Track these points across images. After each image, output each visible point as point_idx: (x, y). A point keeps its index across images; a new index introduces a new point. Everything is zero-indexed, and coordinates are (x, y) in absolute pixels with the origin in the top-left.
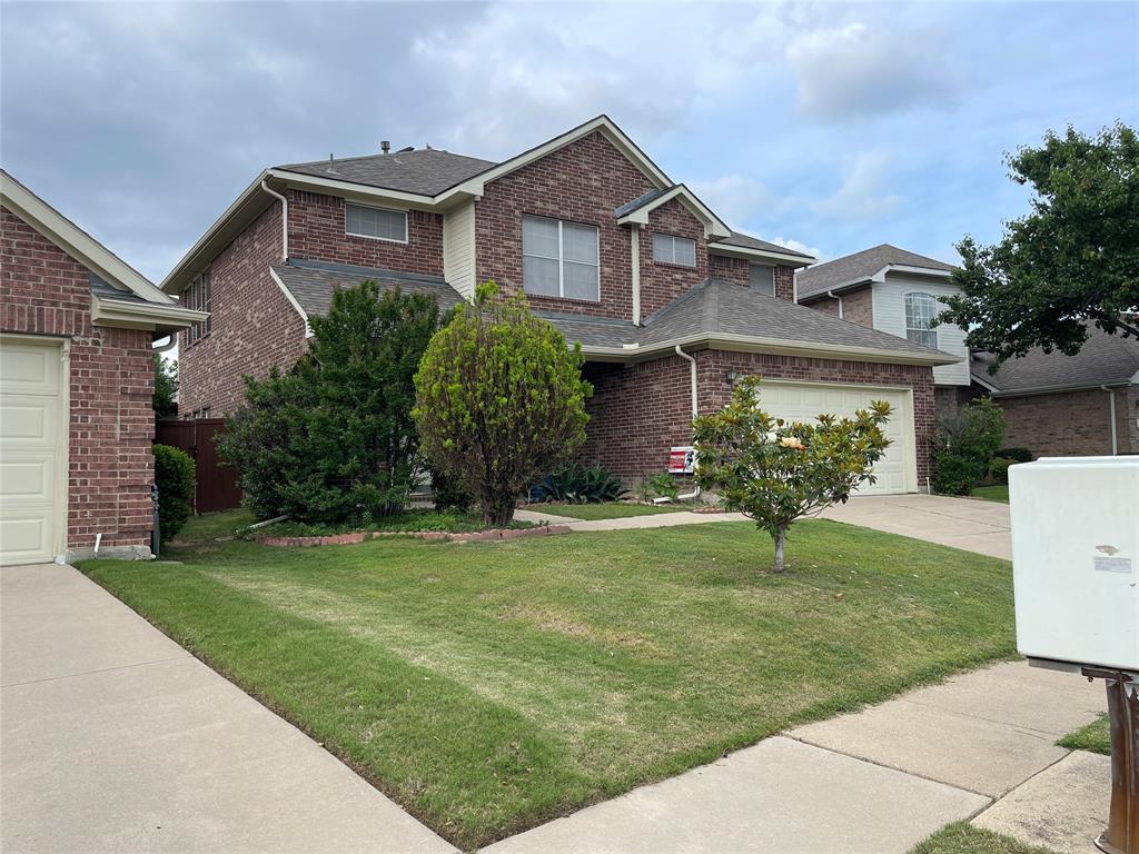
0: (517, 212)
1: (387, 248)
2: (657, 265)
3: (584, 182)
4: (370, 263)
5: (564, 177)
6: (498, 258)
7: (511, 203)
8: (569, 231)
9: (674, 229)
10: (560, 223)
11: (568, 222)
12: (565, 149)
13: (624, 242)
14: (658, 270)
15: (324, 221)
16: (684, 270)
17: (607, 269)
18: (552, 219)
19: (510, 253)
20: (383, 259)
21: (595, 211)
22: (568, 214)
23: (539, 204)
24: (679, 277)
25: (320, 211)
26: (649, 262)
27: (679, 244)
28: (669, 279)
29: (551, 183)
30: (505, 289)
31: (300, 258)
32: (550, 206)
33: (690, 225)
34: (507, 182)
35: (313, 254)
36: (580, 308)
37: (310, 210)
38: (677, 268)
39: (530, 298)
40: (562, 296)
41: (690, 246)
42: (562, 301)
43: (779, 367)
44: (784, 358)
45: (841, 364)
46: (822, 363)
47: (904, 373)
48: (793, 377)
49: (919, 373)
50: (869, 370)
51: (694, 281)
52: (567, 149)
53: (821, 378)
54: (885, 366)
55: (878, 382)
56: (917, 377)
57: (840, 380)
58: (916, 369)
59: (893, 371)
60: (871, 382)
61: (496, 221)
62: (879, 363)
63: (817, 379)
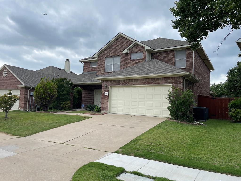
1: (94, 68)
4: (93, 71)
7: (103, 56)
8: (115, 58)
10: (113, 57)
11: (115, 56)
18: (111, 57)
19: (103, 65)
21: (120, 52)
26: (129, 60)
27: (138, 54)
35: (86, 71)
37: (86, 65)
40: (113, 71)
43: (120, 83)
44: (121, 80)
45: (140, 80)
46: (133, 80)
47: (167, 80)
48: (124, 85)
49: (175, 79)
50: (151, 80)
51: (141, 62)
52: (114, 42)
53: (133, 84)
54: (158, 79)
55: (155, 84)
56: (174, 80)
57: (140, 84)
58: (173, 78)
59: (162, 80)
60: (152, 84)
61: (101, 60)
62: (155, 78)
63: (131, 85)
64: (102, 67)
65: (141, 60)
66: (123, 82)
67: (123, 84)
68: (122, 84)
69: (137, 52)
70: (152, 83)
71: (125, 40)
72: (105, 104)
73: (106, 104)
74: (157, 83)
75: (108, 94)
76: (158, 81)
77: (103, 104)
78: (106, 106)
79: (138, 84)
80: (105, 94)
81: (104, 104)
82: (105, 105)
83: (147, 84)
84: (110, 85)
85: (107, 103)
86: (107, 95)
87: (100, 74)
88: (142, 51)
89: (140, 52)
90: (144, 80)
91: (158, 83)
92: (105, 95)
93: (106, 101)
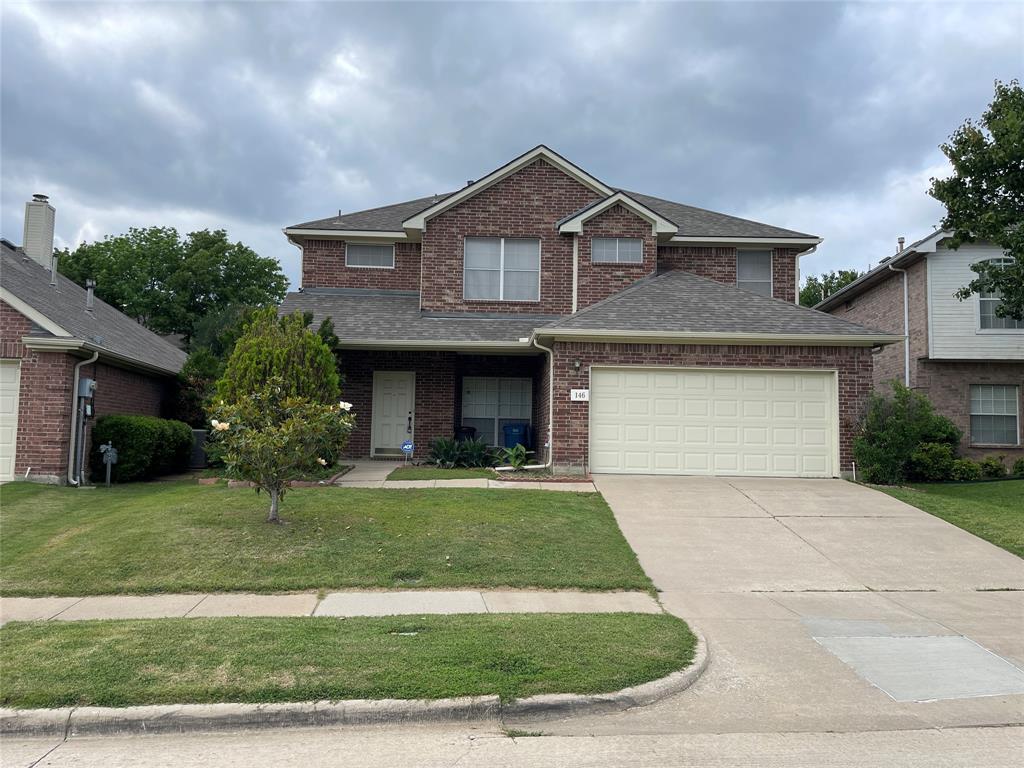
0: (460, 236)
1: (376, 273)
2: (596, 266)
3: (526, 203)
4: (363, 285)
5: (506, 202)
6: (440, 273)
7: (454, 230)
8: (511, 246)
9: (615, 232)
10: (503, 240)
11: (509, 239)
12: (507, 179)
13: (565, 249)
14: (596, 269)
15: (329, 259)
16: (626, 267)
17: (546, 273)
18: (494, 237)
19: (451, 269)
20: (372, 281)
21: (536, 226)
22: (508, 232)
23: (480, 228)
24: (620, 273)
25: (326, 253)
26: (586, 263)
27: (624, 245)
28: (608, 276)
29: (493, 208)
30: (446, 298)
31: (310, 286)
32: (491, 228)
33: (636, 226)
34: (451, 214)
35: (320, 283)
36: (516, 308)
37: (319, 252)
38: (618, 266)
39: (467, 303)
40: (501, 299)
41: (636, 245)
42: (500, 303)
43: (641, 354)
44: (647, 346)
45: (726, 349)
46: (699, 349)
47: (823, 355)
48: (659, 363)
49: (847, 354)
50: (768, 353)
51: (638, 276)
52: (509, 179)
53: (697, 363)
54: (792, 348)
55: (782, 365)
56: (845, 358)
57: (724, 364)
58: (843, 350)
59: (805, 353)
60: (770, 365)
61: (440, 246)
62: (783, 346)
63: (691, 364)
64: (450, 275)
65: (635, 270)
66: (653, 353)
67: (653, 360)
68: (651, 359)
69: (620, 237)
70: (769, 363)
71: (559, 182)
72: (572, 437)
73: (577, 438)
74: (788, 364)
75: (586, 399)
76: (791, 357)
77: (563, 437)
78: (580, 445)
79: (718, 364)
80: (573, 398)
81: (569, 437)
82: (576, 443)
83: (751, 364)
84: (596, 361)
85: (581, 433)
86: (581, 402)
87: (439, 304)
88: (638, 237)
89: (633, 237)
90: (741, 351)
91: (793, 364)
92: (574, 402)
93: (576, 425)
